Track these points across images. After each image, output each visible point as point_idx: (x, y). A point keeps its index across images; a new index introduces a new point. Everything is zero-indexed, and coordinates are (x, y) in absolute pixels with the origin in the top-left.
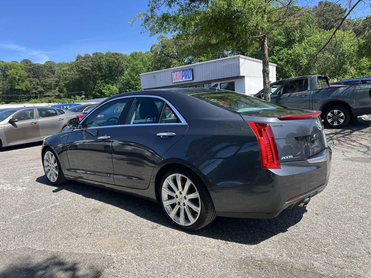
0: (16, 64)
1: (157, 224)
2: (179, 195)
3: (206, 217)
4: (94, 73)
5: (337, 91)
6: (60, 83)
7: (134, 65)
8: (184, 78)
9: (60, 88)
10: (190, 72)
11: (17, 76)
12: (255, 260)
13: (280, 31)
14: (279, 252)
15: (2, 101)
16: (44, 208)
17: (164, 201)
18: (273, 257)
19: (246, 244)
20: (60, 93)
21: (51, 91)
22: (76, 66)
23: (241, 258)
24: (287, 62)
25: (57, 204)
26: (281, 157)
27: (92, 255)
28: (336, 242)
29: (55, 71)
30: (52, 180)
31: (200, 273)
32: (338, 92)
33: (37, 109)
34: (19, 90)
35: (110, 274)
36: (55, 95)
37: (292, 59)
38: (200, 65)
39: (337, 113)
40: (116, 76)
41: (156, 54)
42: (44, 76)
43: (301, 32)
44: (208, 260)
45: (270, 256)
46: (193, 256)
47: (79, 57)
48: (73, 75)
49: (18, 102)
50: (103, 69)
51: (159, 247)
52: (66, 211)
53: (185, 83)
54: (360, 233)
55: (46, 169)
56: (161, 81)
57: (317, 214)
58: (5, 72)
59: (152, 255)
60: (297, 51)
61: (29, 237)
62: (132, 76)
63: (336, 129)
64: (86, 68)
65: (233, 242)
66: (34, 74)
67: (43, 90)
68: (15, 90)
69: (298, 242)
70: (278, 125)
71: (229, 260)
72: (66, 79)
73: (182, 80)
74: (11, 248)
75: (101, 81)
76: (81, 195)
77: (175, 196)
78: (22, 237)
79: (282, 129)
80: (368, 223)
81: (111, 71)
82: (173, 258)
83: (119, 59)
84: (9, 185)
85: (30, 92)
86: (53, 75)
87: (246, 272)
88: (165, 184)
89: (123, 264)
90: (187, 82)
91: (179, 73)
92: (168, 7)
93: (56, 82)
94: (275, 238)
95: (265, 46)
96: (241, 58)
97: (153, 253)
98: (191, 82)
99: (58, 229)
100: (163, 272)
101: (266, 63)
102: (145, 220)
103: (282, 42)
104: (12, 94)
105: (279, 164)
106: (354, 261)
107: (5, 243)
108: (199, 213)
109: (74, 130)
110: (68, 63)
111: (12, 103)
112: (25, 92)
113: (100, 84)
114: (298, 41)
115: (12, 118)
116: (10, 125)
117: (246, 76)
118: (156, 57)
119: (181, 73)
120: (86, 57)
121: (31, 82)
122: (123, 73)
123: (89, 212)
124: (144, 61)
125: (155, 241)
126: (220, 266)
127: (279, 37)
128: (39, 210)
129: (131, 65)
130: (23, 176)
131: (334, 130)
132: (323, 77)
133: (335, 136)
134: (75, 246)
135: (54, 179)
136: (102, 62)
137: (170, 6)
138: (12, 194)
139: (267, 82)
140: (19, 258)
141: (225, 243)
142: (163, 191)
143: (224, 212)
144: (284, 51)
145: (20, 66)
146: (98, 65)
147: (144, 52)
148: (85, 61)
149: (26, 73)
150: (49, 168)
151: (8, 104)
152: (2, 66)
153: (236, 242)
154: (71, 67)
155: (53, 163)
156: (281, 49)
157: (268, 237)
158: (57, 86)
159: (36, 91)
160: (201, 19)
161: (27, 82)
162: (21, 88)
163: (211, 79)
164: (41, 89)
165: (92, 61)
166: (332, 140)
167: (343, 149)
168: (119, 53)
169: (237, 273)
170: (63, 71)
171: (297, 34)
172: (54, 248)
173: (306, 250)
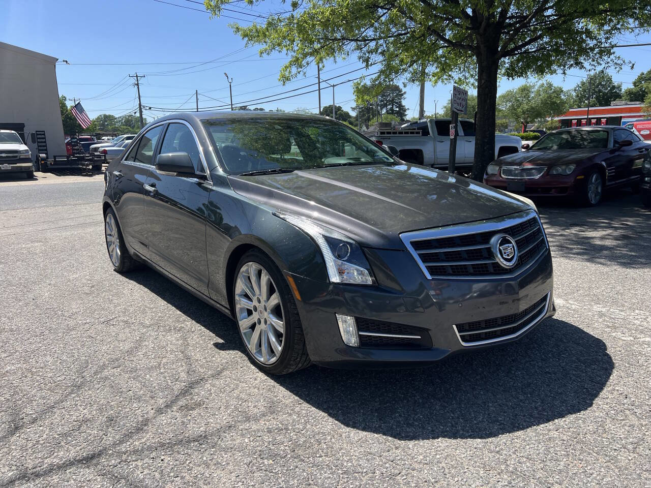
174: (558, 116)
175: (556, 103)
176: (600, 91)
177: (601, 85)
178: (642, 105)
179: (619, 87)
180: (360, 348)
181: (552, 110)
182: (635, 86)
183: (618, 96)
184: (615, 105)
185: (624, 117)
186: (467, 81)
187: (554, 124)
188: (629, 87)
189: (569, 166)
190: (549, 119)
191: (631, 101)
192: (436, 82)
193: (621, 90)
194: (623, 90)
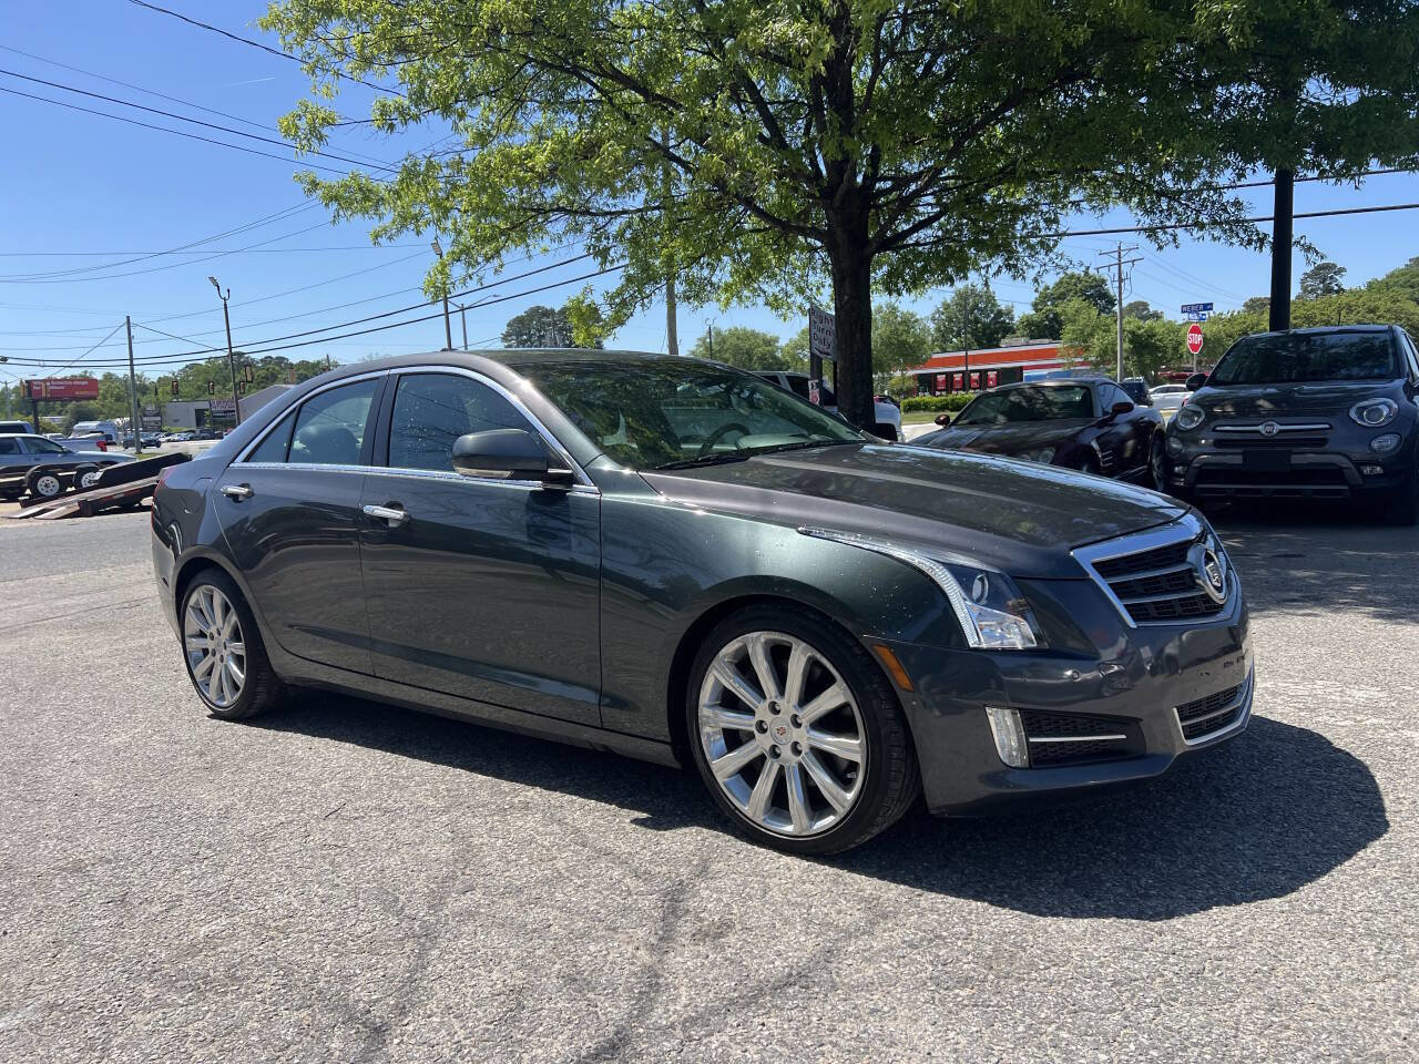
174: (913, 368)
175: (908, 343)
176: (977, 321)
177: (979, 309)
178: (1058, 346)
179: (1009, 313)
180: (1031, 768)
181: (902, 355)
182: (1036, 310)
183: (1008, 330)
184: (1007, 345)
185: (1028, 368)
186: (789, 300)
187: (907, 384)
188: (1027, 313)
189: (1042, 450)
190: (898, 374)
191: (1032, 337)
192: (728, 303)
193: (1012, 319)
194: (1016, 319)
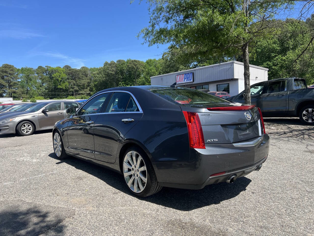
0: (60, 69)
1: (119, 191)
2: (134, 168)
3: (151, 186)
4: (117, 76)
5: (311, 91)
6: (91, 84)
7: (149, 70)
8: (186, 80)
9: (90, 88)
10: (191, 75)
11: (59, 78)
12: (181, 222)
13: (275, 40)
14: (204, 218)
15: (48, 97)
16: (44, 174)
17: (125, 173)
18: (197, 221)
19: (180, 210)
20: (91, 92)
21: (84, 90)
22: (103, 70)
23: (171, 220)
24: (282, 67)
25: (55, 172)
26: (207, 140)
27: (61, 208)
28: (257, 215)
29: (88, 74)
30: (58, 155)
31: (133, 227)
32: (312, 93)
33: (63, 103)
34: (61, 89)
35: (68, 222)
36: (87, 93)
37: (286, 64)
38: (200, 69)
39: (311, 112)
40: (134, 79)
41: (167, 61)
42: (79, 78)
43: (294, 41)
44: (144, 219)
45: (195, 220)
46: (135, 215)
47: (106, 64)
48: (101, 78)
49: (59, 98)
50: (125, 73)
51: (112, 207)
52: (59, 177)
53: (186, 84)
54: (283, 210)
55: (55, 146)
56: (167, 82)
57: (253, 193)
58: (51, 75)
59: (105, 212)
60: (291, 58)
61: (25, 193)
62: (146, 79)
63: (311, 125)
64: (111, 72)
65: (170, 208)
66: (72, 77)
67: (78, 89)
68: (58, 89)
69: (224, 212)
70: (206, 115)
71: (161, 221)
72: (95, 81)
73: (184, 82)
74: (10, 199)
75: (122, 82)
76: (74, 167)
77: (131, 169)
78: (21, 193)
79: (209, 117)
80: (295, 203)
81: (130, 75)
82: (119, 215)
83: (137, 65)
84: (29, 157)
85: (68, 91)
86: (86, 78)
87: (169, 230)
88: (125, 159)
89: (80, 216)
90: (188, 84)
91: (182, 77)
92: (166, 23)
93: (88, 83)
94: (206, 208)
95: (246, 53)
96: (235, 63)
97: (106, 210)
98: (192, 83)
99: (48, 189)
100: (106, 224)
101: (247, 67)
102: (111, 187)
103: (277, 49)
104: (55, 92)
105: (205, 145)
106: (265, 230)
107: (8, 196)
108: (146, 182)
109: (73, 117)
110: (97, 68)
111: (54, 98)
112: (65, 91)
113: (122, 85)
114: (292, 49)
115: (44, 109)
116: (43, 114)
117: (239, 78)
118: (166, 63)
119: (183, 76)
120: (112, 64)
121: (69, 83)
122: (140, 77)
123: (74, 179)
124: (157, 67)
125: (112, 202)
126: (151, 224)
127: (274, 45)
128: (40, 176)
129: (147, 70)
130: (42, 151)
131: (308, 126)
132: (300, 79)
133: (307, 132)
134: (54, 202)
135: (59, 154)
136: (124, 67)
137: (167, 22)
138: (27, 164)
139: (248, 83)
140: (11, 206)
141: (164, 208)
142: (124, 165)
143: (164, 183)
144: (279, 57)
145: (63, 71)
146: (120, 70)
147: (157, 59)
148: (110, 66)
149: (66, 76)
150: (56, 146)
151: (52, 99)
152: (50, 70)
153: (173, 208)
154: (100, 71)
155: (59, 142)
156: (276, 56)
157: (201, 207)
158: (88, 86)
159: (73, 90)
160: (188, 32)
161: (67, 83)
162: (62, 88)
163: (208, 81)
164: (76, 88)
165: (116, 67)
166: (303, 135)
167: (309, 143)
168: (137, 60)
169: (162, 230)
170: (94, 74)
171: (291, 43)
172: (38, 201)
173: (228, 218)
